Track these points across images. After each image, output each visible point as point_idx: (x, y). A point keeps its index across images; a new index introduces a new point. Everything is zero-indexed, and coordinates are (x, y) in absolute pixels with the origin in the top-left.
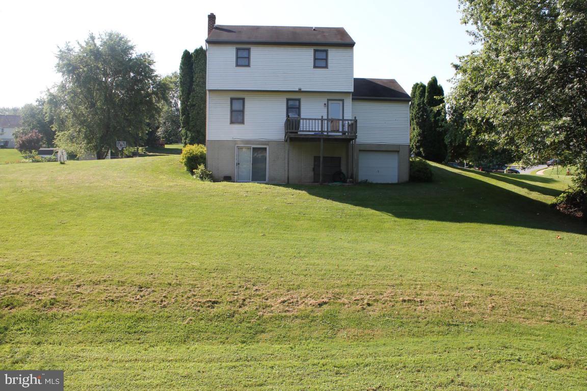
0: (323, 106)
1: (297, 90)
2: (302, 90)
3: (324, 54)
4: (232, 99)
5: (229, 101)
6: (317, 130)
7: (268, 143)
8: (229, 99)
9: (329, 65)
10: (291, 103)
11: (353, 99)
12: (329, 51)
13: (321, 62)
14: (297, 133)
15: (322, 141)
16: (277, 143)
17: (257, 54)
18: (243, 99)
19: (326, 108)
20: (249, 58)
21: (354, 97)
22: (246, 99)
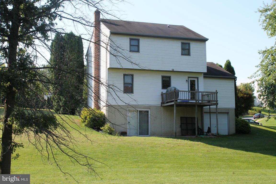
0: (186, 82)
1: (171, 70)
2: (175, 70)
3: (188, 45)
4: (125, 75)
5: (123, 76)
6: (182, 98)
7: (150, 107)
8: (123, 75)
9: (191, 53)
10: (164, 79)
11: (204, 77)
12: (191, 44)
13: (186, 51)
14: (177, 101)
15: (196, 107)
16: (156, 107)
17: (144, 43)
18: (132, 76)
19: (187, 83)
20: (138, 46)
21: (205, 76)
22: (134, 75)
